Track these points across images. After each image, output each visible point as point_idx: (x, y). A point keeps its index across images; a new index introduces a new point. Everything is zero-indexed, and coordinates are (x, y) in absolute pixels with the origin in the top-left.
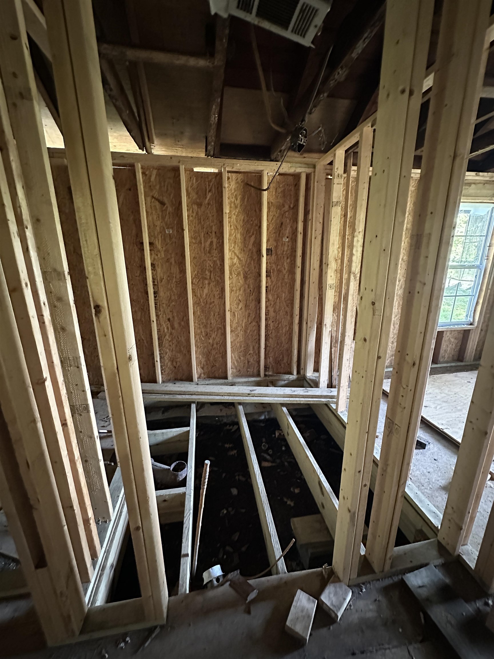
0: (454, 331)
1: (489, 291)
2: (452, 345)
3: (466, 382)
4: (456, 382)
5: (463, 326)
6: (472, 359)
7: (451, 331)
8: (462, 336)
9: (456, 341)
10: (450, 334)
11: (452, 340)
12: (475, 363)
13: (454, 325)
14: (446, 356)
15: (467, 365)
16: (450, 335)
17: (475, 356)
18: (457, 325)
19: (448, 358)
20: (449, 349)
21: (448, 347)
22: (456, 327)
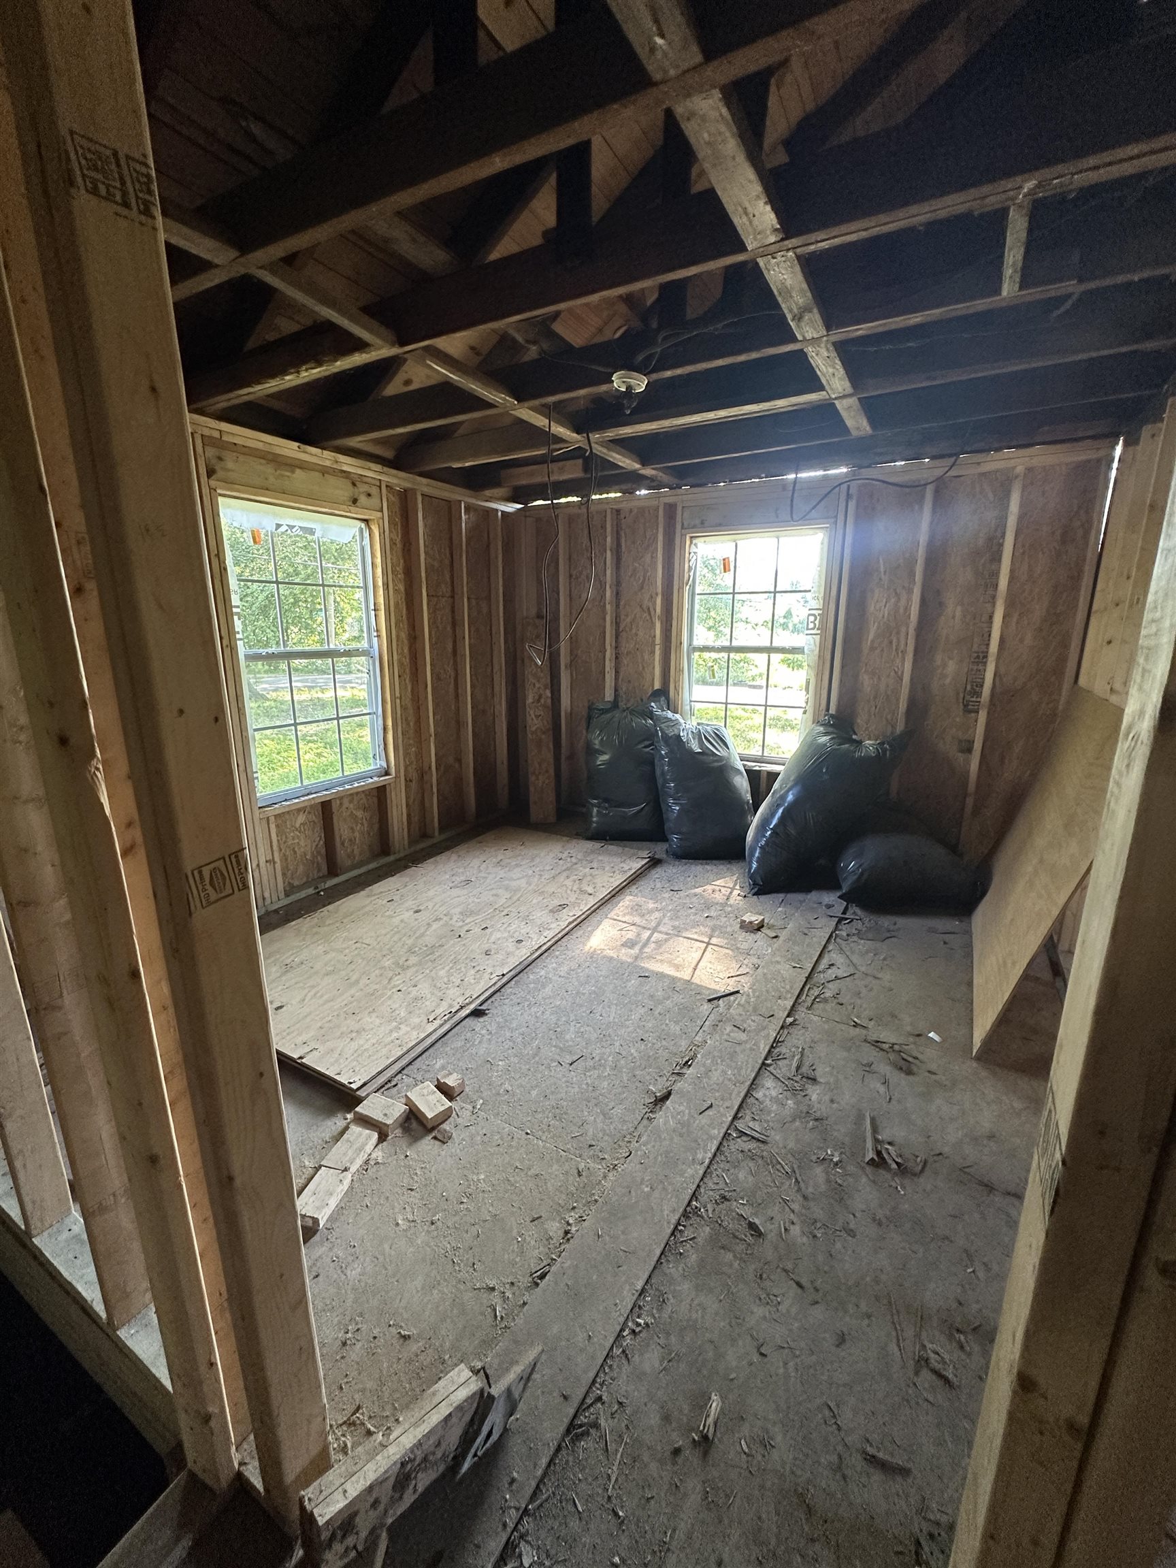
0: (357, 793)
1: (398, 701)
2: (362, 824)
3: (385, 902)
4: (367, 909)
5: (371, 780)
6: (406, 842)
7: (351, 795)
8: (375, 800)
9: (368, 815)
10: (351, 802)
11: (359, 814)
12: (413, 849)
13: (351, 782)
14: (356, 852)
15: (399, 860)
16: (351, 806)
17: (409, 835)
18: (357, 780)
19: (360, 854)
20: (357, 834)
21: (353, 832)
22: (356, 785)
